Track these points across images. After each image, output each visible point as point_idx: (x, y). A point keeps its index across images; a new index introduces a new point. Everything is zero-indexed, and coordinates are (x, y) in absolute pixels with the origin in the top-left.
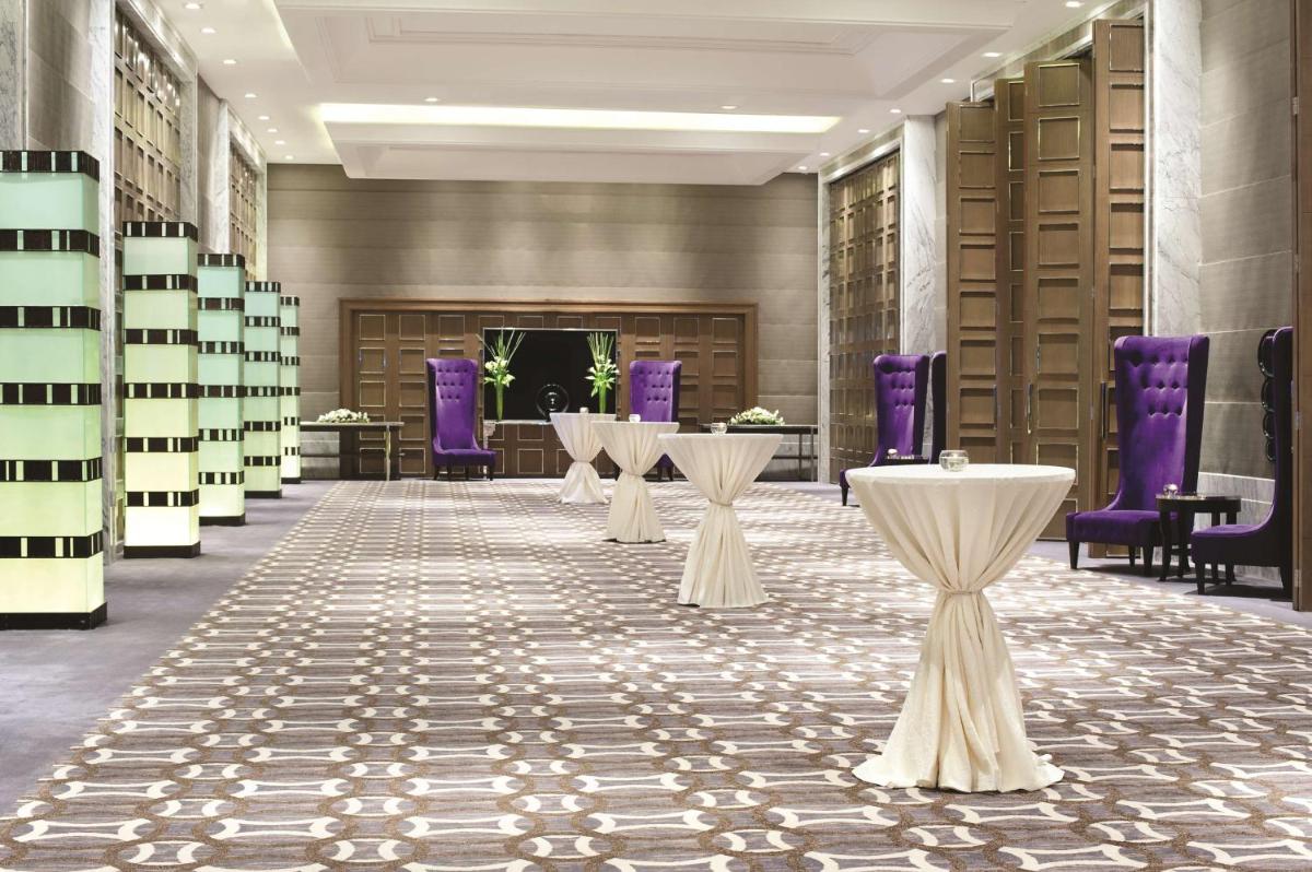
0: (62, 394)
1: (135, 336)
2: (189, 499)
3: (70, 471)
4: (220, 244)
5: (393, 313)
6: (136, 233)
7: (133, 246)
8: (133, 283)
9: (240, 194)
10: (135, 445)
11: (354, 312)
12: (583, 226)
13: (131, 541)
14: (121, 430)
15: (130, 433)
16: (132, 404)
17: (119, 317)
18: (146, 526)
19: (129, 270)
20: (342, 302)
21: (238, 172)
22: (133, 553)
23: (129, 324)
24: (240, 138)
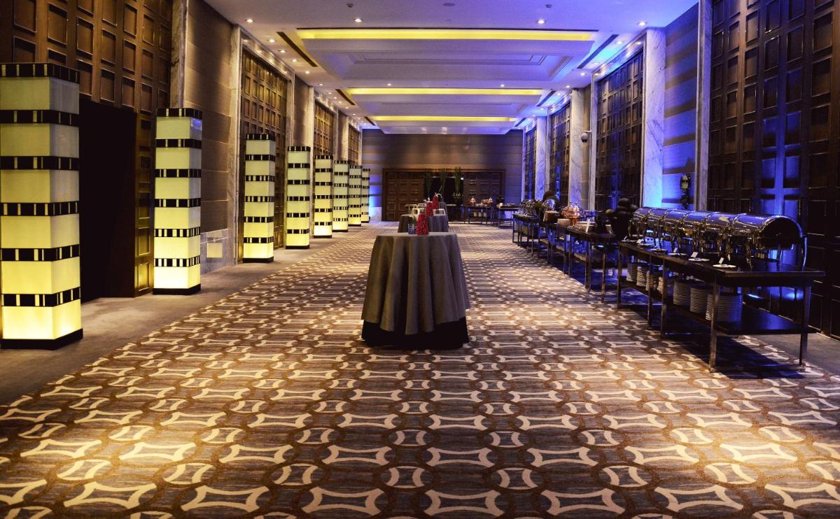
0: (302, 199)
1: (317, 184)
2: (330, 224)
3: (303, 215)
4: (345, 156)
5: (398, 173)
6: (319, 158)
7: (318, 161)
8: (317, 170)
9: (352, 140)
10: (317, 210)
11: (387, 173)
12: (454, 146)
13: (315, 234)
14: (313, 206)
15: (316, 207)
16: (316, 200)
17: (314, 179)
18: (319, 231)
19: (317, 167)
20: (383, 169)
21: (353, 133)
22: (315, 237)
23: (316, 181)
24: (352, 124)
